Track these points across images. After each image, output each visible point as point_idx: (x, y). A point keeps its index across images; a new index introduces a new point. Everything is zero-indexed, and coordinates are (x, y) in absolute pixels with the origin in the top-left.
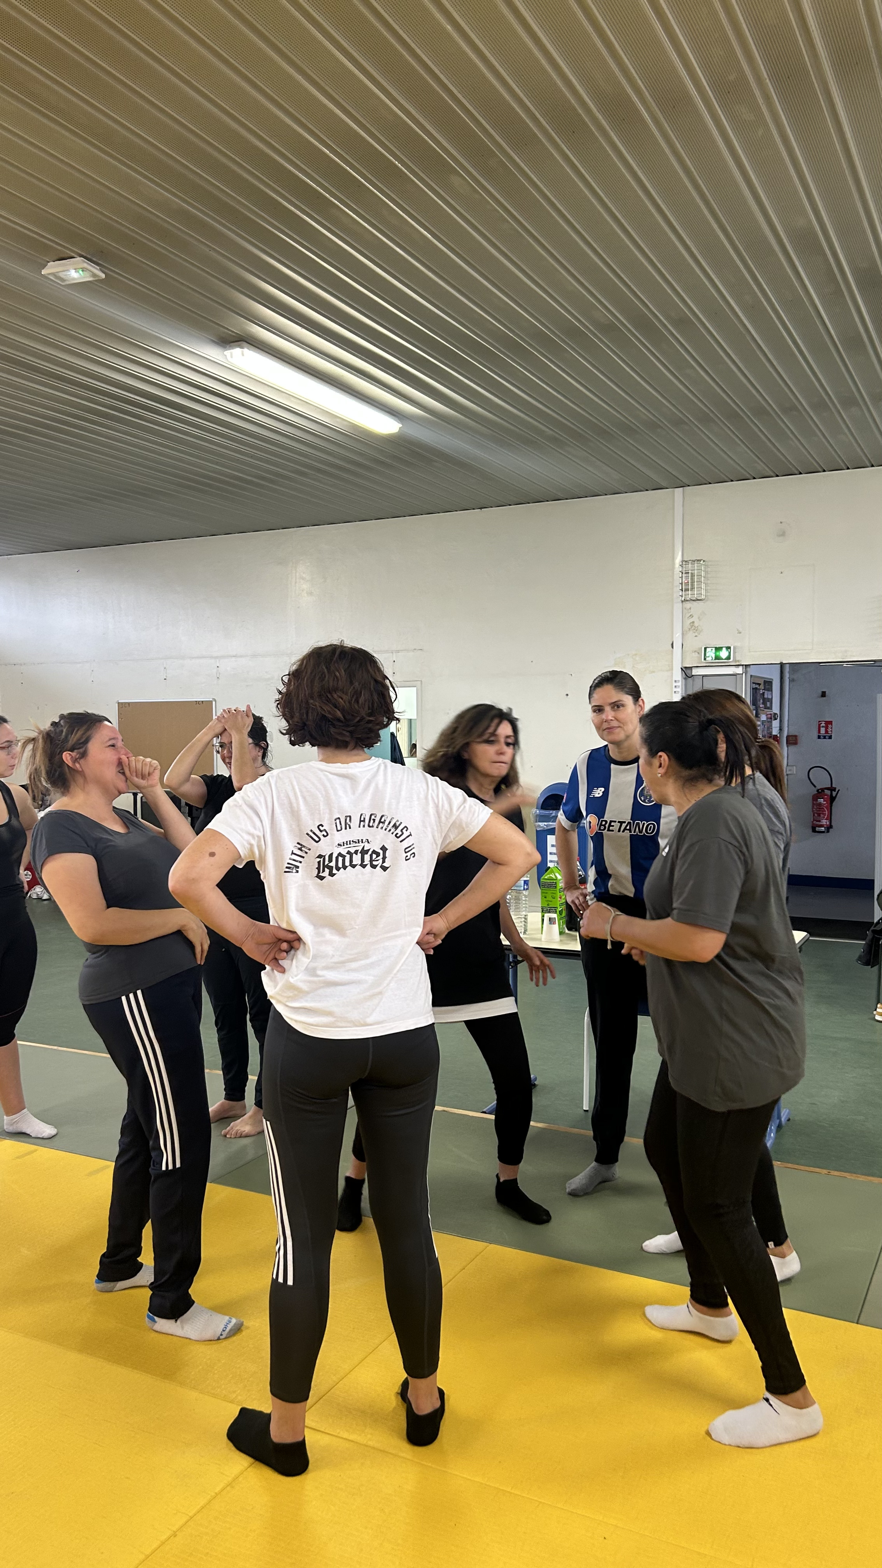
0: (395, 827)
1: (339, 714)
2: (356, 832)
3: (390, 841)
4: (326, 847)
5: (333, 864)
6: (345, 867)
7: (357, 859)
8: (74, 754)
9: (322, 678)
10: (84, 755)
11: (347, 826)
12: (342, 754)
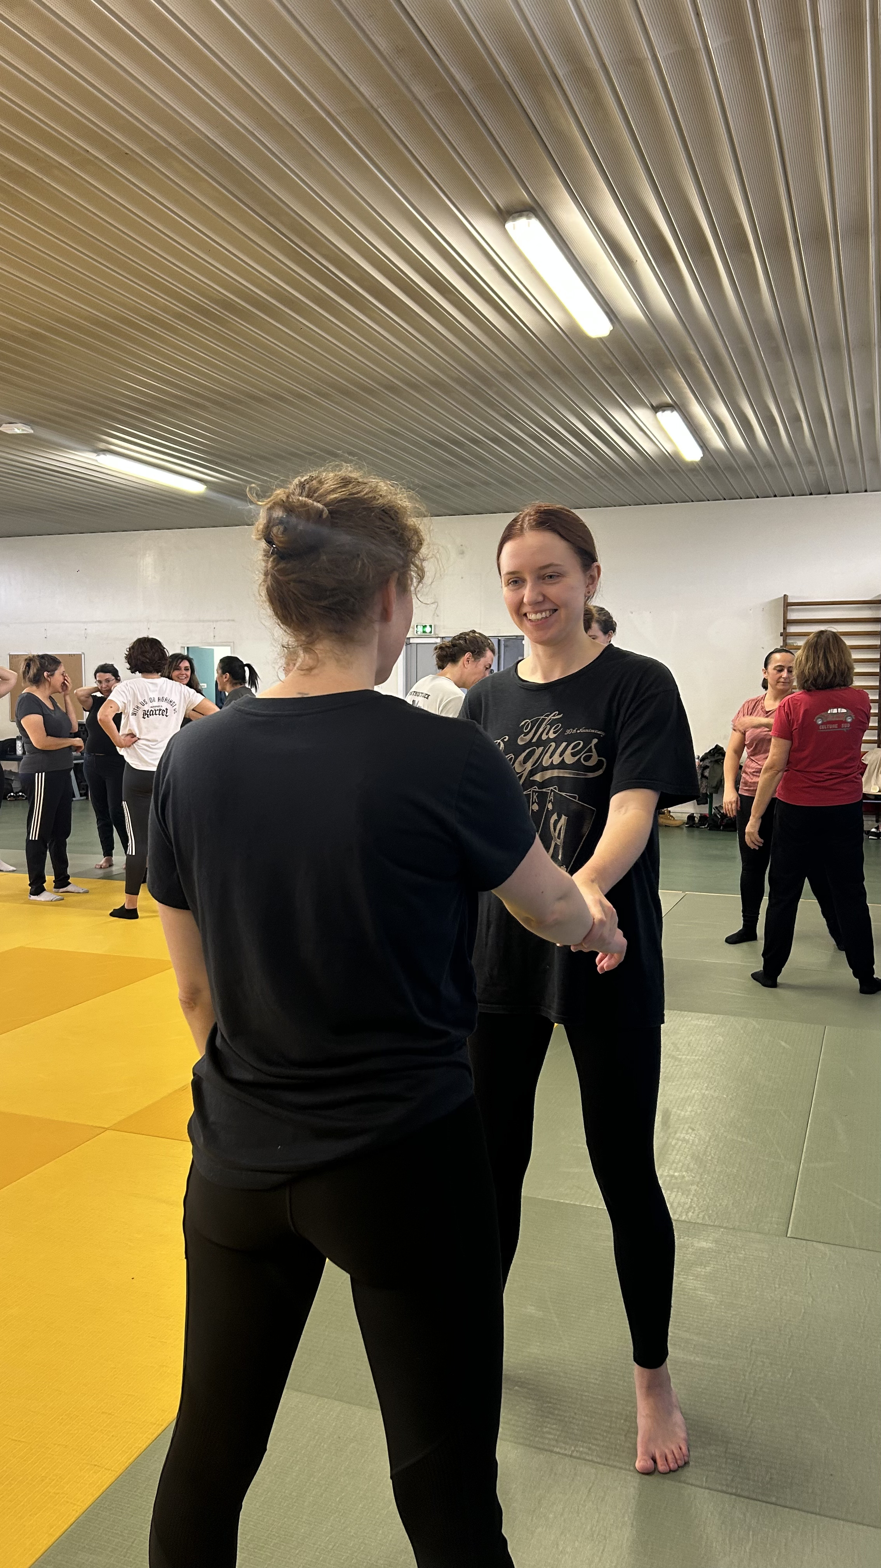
0: (171, 702)
1: (148, 660)
2: (156, 704)
3: (168, 706)
4: (146, 708)
5: (149, 713)
6: (153, 715)
7: (157, 712)
8: (49, 673)
9: (141, 648)
10: (52, 675)
11: (154, 701)
12: (150, 675)
